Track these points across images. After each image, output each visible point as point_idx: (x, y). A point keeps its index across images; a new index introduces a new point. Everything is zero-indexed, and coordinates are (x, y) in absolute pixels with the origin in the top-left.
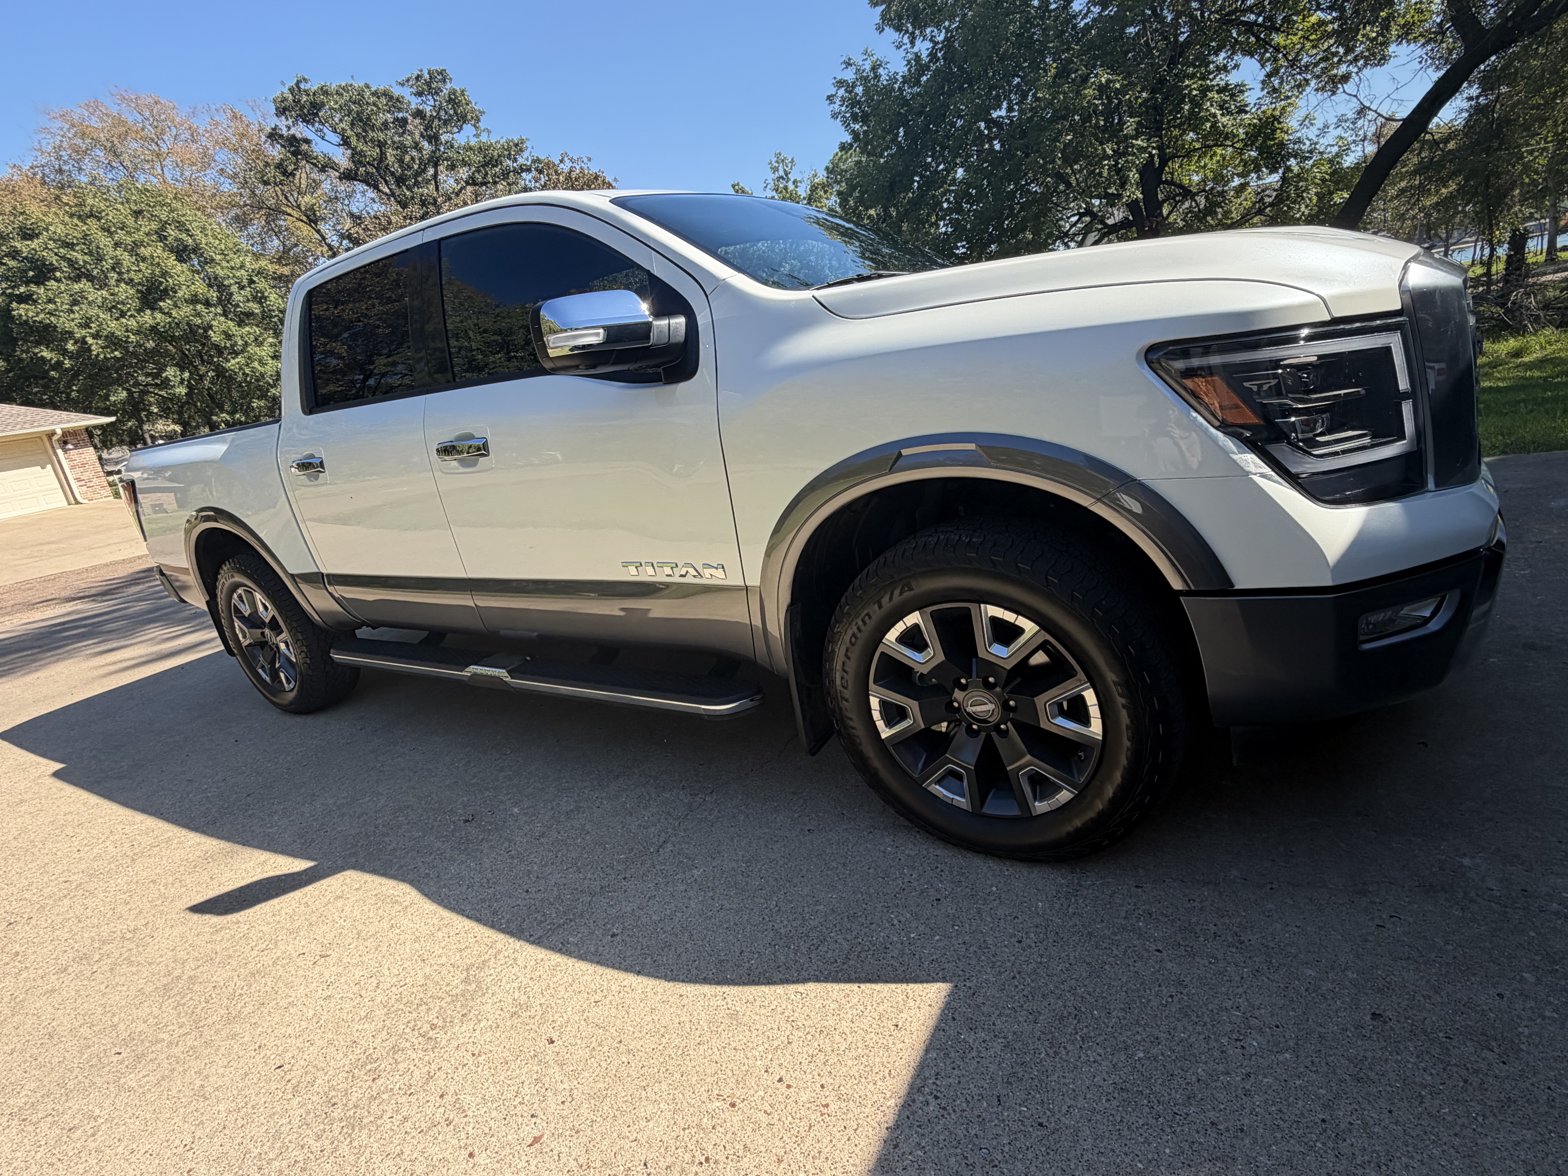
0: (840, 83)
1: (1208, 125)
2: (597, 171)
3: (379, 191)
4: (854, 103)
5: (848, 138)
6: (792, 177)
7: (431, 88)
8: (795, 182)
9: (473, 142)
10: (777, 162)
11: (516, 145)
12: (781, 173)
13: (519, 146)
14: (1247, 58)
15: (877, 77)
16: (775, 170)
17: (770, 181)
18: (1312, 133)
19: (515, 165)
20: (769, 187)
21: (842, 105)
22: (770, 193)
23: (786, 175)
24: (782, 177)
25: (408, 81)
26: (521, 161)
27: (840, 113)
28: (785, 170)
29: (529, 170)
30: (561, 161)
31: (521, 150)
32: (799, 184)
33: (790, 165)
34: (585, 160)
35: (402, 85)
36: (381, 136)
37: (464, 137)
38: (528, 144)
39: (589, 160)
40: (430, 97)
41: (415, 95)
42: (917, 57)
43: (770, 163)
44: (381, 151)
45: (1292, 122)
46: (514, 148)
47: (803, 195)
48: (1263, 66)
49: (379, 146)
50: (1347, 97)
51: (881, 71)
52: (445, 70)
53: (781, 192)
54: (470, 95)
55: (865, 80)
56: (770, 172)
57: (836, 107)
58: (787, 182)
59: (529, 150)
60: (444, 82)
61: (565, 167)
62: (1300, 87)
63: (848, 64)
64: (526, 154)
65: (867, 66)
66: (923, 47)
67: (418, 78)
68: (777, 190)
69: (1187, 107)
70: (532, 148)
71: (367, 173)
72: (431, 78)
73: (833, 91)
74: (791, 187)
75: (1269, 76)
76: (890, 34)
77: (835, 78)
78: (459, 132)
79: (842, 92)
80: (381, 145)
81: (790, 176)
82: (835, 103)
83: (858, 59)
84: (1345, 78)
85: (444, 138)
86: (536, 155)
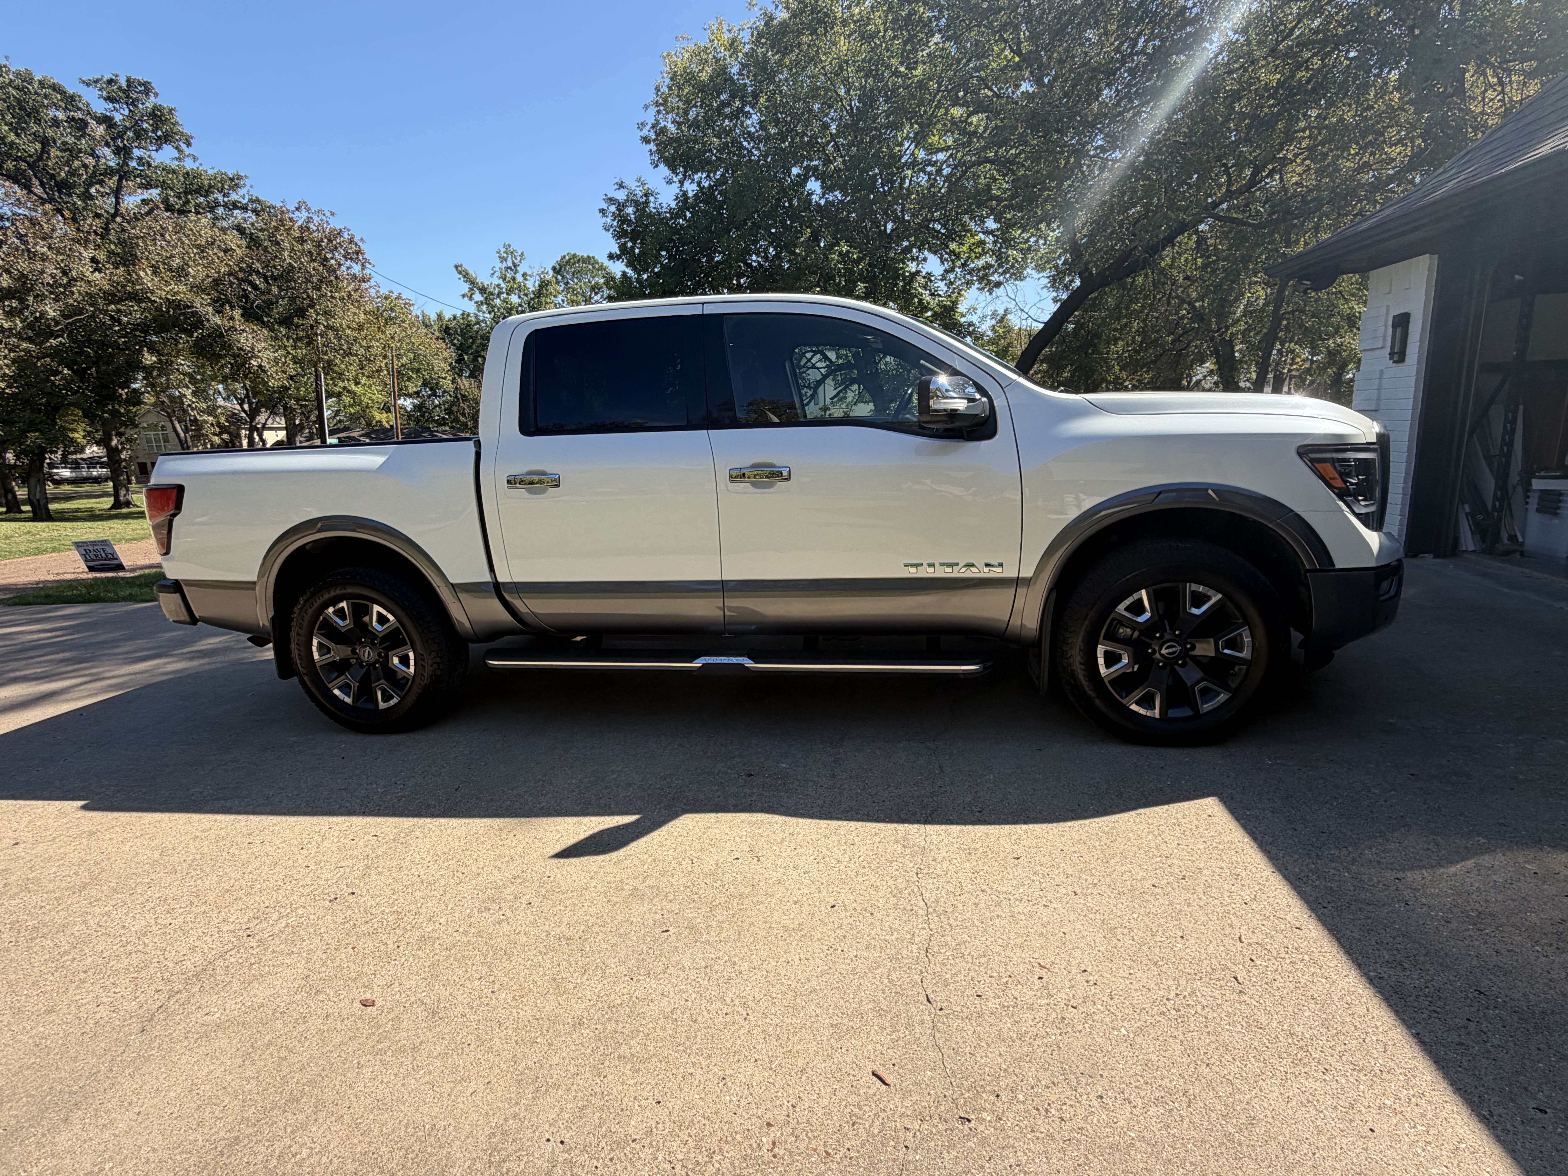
0: (611, 201)
1: (916, 300)
2: (342, 227)
3: (30, 192)
4: (623, 219)
5: (616, 250)
6: (521, 269)
7: (128, 97)
8: (524, 275)
9: (174, 164)
10: (506, 252)
11: (232, 180)
12: (510, 264)
13: (235, 182)
14: (932, 255)
15: (647, 203)
16: (503, 259)
17: (497, 269)
18: (974, 319)
19: (226, 199)
20: (496, 274)
21: (614, 220)
22: (496, 281)
23: (515, 266)
24: (510, 268)
25: (96, 82)
26: (234, 197)
27: (611, 226)
28: (513, 263)
29: (244, 208)
30: (298, 209)
31: (237, 185)
32: (528, 278)
33: (519, 258)
34: (328, 214)
35: (88, 85)
36: (50, 133)
37: (165, 156)
38: (248, 182)
39: (333, 214)
40: (125, 106)
41: (105, 99)
42: (685, 194)
43: (499, 252)
44: (43, 150)
45: (962, 308)
46: (228, 183)
47: (532, 289)
48: (942, 263)
49: (43, 143)
50: (1008, 299)
51: (652, 199)
52: (150, 83)
53: (509, 282)
54: (179, 117)
55: (636, 203)
56: (498, 260)
57: (609, 220)
58: (515, 273)
59: (247, 187)
60: (147, 94)
61: (300, 218)
62: (969, 284)
63: (621, 186)
64: (241, 192)
65: (639, 192)
66: (691, 188)
67: (110, 82)
68: (504, 279)
69: (901, 284)
70: (251, 187)
71: (17, 169)
72: (129, 86)
73: (605, 206)
74: (519, 278)
75: (947, 271)
76: (664, 170)
77: (606, 195)
78: (157, 150)
79: (613, 208)
80: (46, 142)
81: (518, 268)
82: (607, 217)
83: (632, 184)
84: (998, 285)
85: (137, 153)
86: (255, 194)
